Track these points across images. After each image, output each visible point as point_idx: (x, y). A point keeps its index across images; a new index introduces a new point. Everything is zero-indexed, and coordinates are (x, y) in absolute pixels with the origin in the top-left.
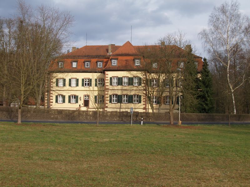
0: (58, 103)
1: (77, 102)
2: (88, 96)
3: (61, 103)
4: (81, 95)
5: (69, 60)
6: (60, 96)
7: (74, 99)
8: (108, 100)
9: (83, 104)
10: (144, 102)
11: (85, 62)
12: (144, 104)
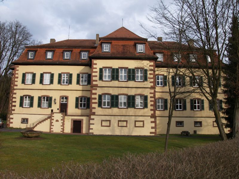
0: (24, 107)
1: (50, 106)
2: (67, 98)
3: (27, 107)
4: (56, 96)
5: (43, 50)
6: (26, 97)
7: (45, 102)
8: (95, 103)
9: (58, 109)
10: (151, 105)
11: (64, 52)
12: (151, 110)
